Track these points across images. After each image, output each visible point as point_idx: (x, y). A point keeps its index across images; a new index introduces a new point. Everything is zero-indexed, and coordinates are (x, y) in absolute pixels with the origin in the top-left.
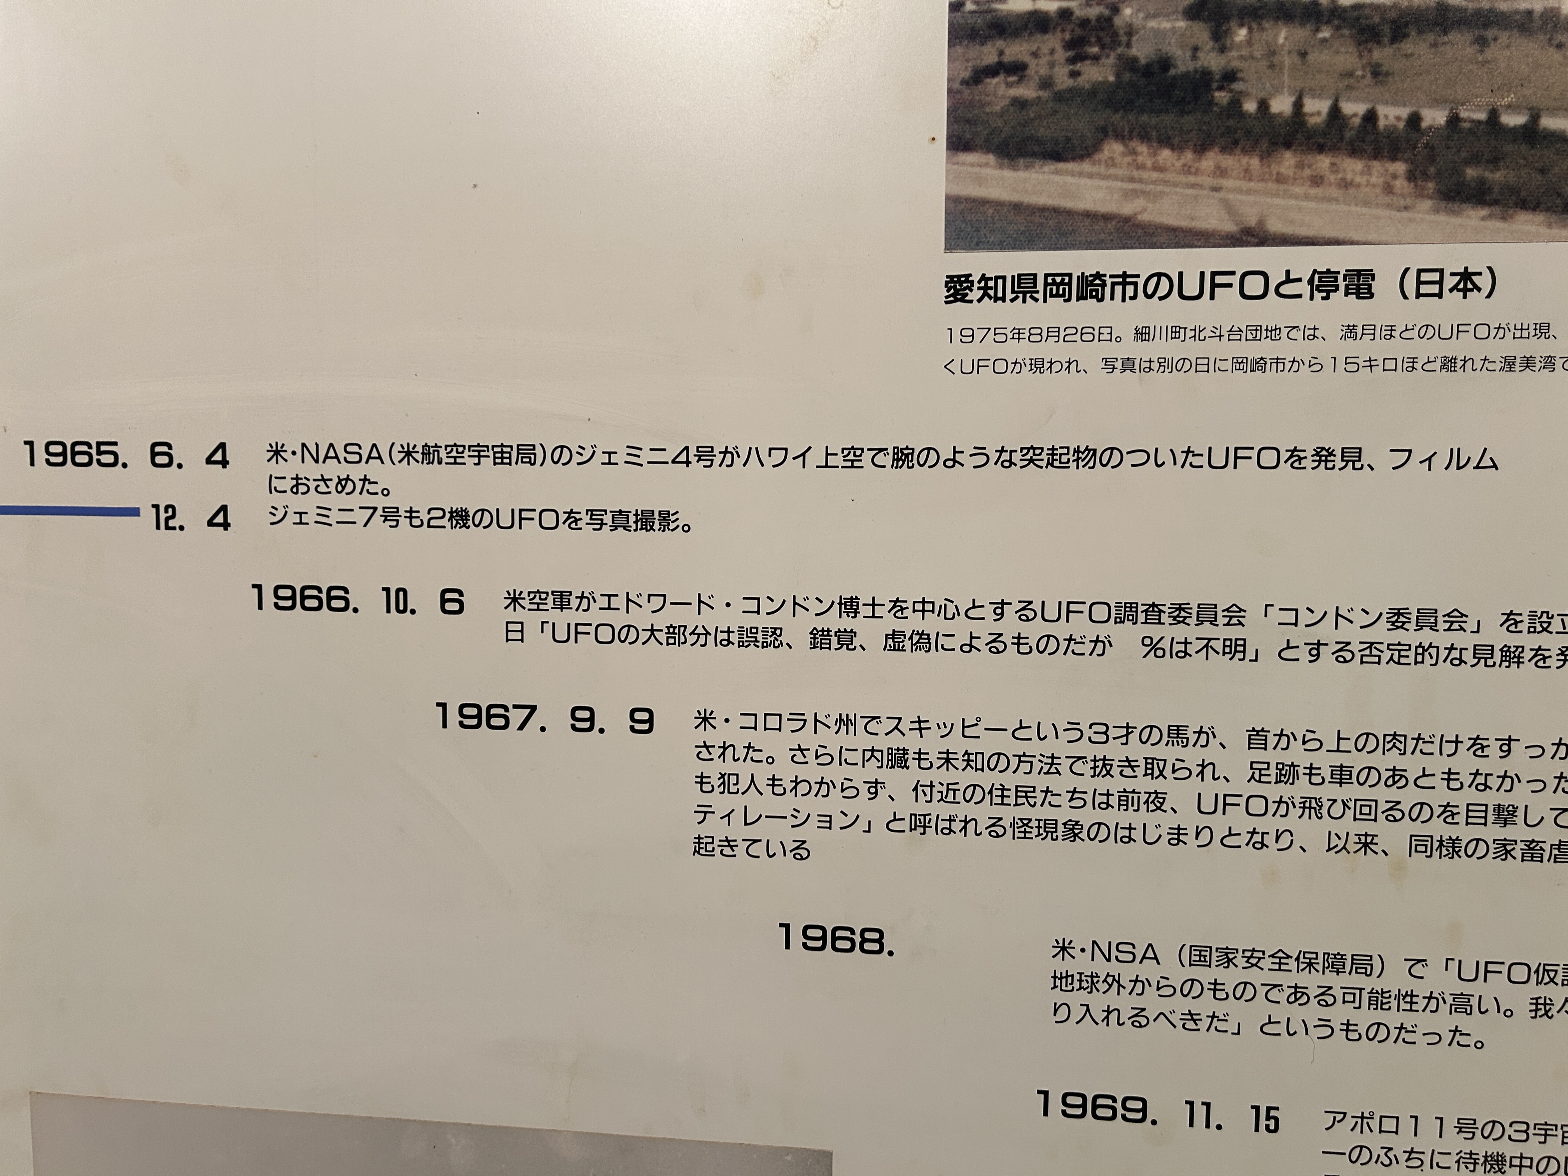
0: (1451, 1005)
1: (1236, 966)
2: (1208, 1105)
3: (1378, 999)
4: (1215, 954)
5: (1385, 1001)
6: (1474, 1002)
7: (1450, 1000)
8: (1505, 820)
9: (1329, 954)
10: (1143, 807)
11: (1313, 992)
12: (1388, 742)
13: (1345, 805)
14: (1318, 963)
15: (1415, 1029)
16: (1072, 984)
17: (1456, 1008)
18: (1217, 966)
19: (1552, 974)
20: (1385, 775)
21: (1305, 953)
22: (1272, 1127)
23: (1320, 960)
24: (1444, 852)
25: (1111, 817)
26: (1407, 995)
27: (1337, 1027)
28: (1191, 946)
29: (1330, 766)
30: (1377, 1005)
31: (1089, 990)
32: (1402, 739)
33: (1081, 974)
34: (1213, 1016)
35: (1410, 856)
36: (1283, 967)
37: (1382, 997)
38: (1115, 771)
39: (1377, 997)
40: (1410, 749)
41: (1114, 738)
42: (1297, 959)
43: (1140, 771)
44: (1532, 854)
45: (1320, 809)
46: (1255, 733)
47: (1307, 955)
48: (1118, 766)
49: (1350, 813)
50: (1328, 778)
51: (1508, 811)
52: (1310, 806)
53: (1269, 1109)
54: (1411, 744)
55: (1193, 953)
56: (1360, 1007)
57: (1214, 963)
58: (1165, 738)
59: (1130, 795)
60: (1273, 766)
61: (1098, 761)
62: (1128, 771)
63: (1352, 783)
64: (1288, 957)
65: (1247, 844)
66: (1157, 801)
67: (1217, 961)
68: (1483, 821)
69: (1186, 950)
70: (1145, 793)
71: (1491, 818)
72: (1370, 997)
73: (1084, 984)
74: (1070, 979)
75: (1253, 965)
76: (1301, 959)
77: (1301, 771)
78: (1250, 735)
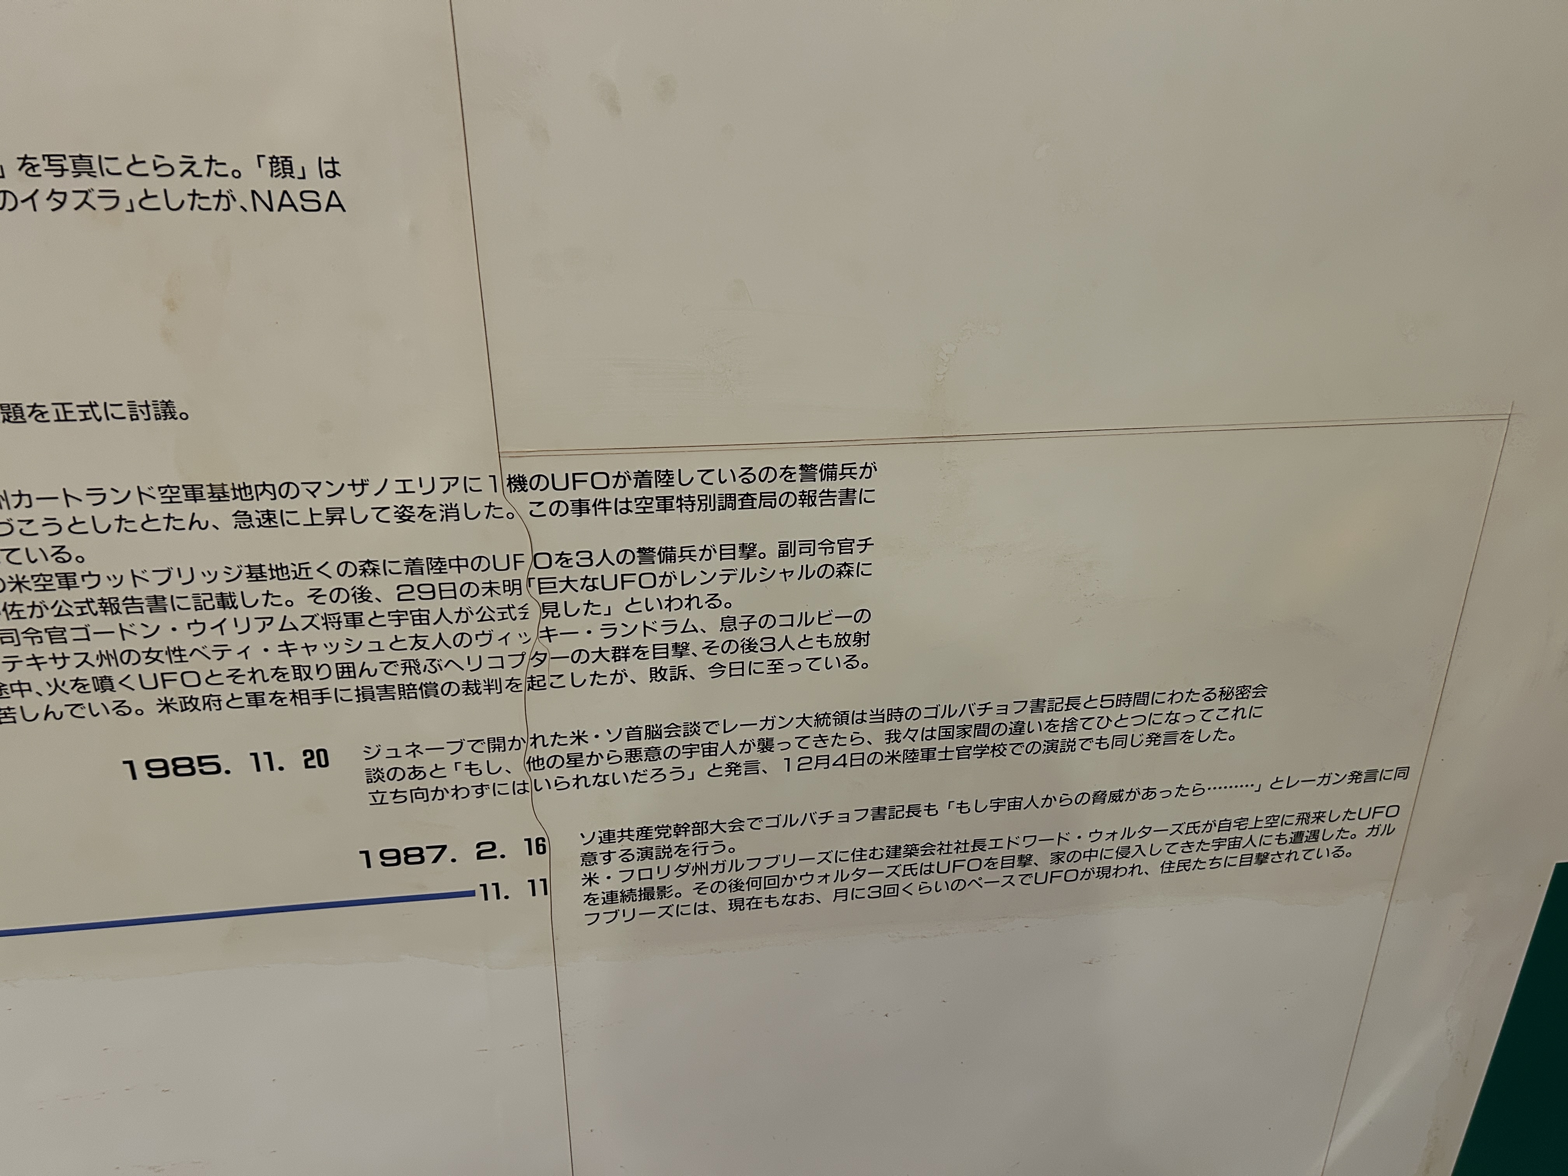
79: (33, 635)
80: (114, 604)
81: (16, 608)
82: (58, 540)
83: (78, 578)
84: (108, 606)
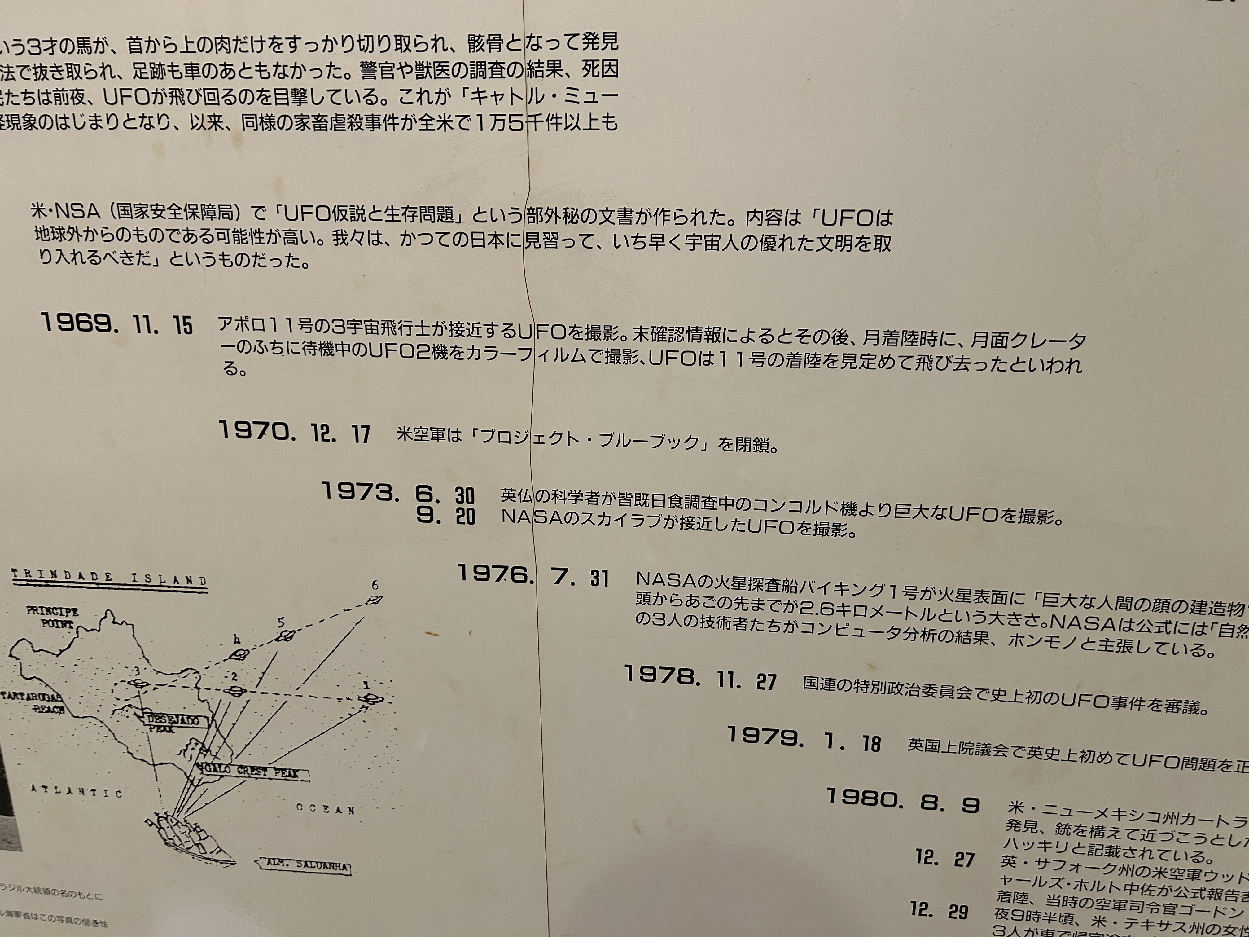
0: (284, 238)
1: (148, 217)
2: (146, 317)
3: (239, 236)
4: (134, 209)
5: (243, 237)
6: (298, 235)
7: (283, 234)
8: (300, 100)
9: (204, 205)
10: (71, 101)
11: (199, 233)
12: (219, 44)
13: (198, 93)
14: (198, 212)
15: (264, 257)
16: (48, 235)
17: (288, 240)
18: (136, 217)
19: (344, 213)
20: (221, 69)
21: (189, 205)
22: (188, 330)
23: (199, 210)
24: (265, 126)
25: (52, 110)
26: (256, 232)
27: (217, 258)
28: (118, 204)
29: (185, 64)
30: (239, 240)
31: (59, 239)
32: (226, 41)
33: (52, 227)
34: (140, 254)
35: (244, 130)
36: (178, 216)
37: (242, 235)
38: (49, 75)
39: (238, 235)
40: (233, 49)
41: (45, 50)
42: (185, 210)
43: (65, 74)
44: (320, 125)
45: (183, 97)
46: (132, 41)
47: (191, 207)
48: (51, 71)
49: (202, 99)
50: (184, 74)
51: (301, 93)
52: (177, 95)
53: (184, 318)
54: (233, 44)
55: (120, 208)
56: (228, 243)
57: (134, 216)
58: (77, 49)
59: (61, 93)
60: (148, 65)
61: (37, 68)
62: (57, 75)
63: (200, 76)
64: (180, 209)
65: (141, 126)
66: (78, 96)
67: (136, 214)
68: (285, 101)
69: (115, 206)
70: (70, 90)
71: (291, 99)
72: (234, 235)
73: (56, 235)
74: (46, 231)
75: (159, 216)
76: (188, 210)
77: (167, 69)
78: (130, 43)
79: (1154, 907)
80: (1218, 893)
81: (1151, 888)
82: (1199, 848)
83: (1202, 874)
84: (1215, 894)
